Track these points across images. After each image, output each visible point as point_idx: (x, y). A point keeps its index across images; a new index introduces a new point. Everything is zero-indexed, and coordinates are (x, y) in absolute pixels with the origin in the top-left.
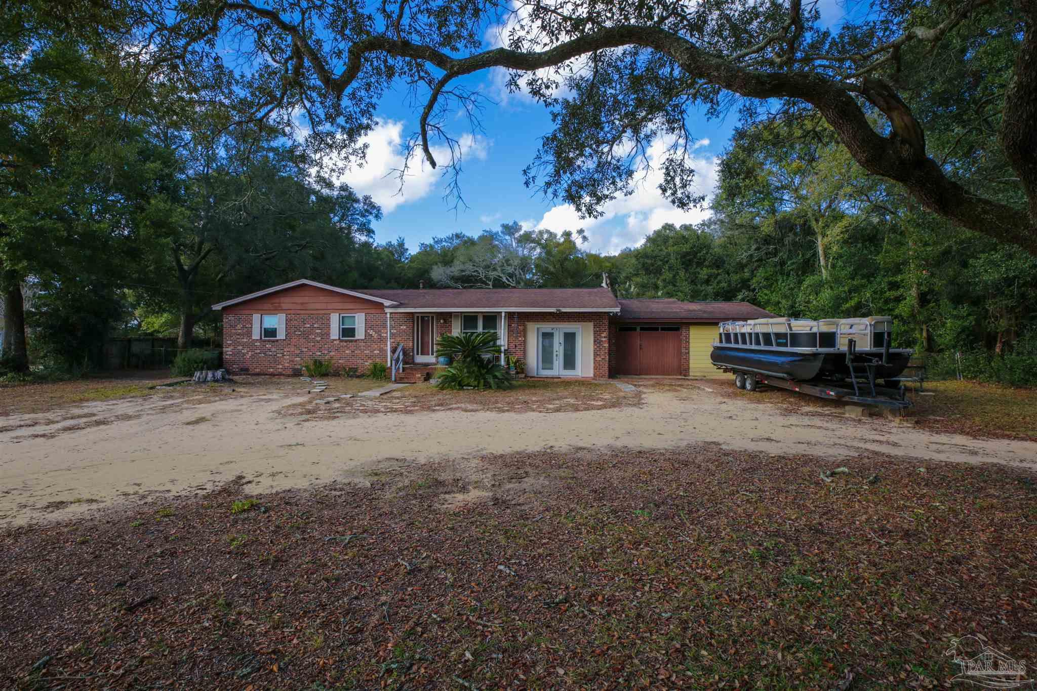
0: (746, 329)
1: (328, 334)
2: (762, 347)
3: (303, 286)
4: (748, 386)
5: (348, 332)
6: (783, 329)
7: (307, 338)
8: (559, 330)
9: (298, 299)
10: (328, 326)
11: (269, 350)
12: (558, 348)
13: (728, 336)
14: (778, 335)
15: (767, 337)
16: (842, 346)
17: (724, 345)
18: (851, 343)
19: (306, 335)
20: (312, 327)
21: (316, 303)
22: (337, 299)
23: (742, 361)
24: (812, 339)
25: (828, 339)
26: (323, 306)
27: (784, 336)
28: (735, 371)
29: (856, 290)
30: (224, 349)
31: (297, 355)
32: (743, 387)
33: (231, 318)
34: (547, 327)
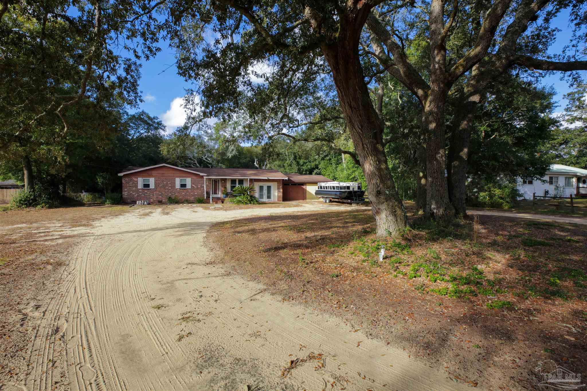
0: (327, 185)
1: (175, 186)
2: (332, 190)
3: (164, 166)
4: (327, 201)
5: (183, 186)
6: (338, 185)
7: (165, 188)
8: (265, 185)
9: (160, 171)
10: (175, 183)
11: (146, 193)
12: (265, 191)
13: (321, 187)
14: (337, 187)
15: (334, 187)
16: (351, 189)
17: (320, 190)
18: (353, 188)
19: (164, 187)
20: (167, 184)
21: (168, 173)
22: (178, 172)
23: (326, 194)
24: (345, 188)
25: (348, 188)
26: (173, 175)
27: (338, 187)
28: (323, 197)
29: (354, 171)
30: (123, 193)
31: (160, 195)
32: (326, 202)
33: (127, 179)
34: (261, 184)
